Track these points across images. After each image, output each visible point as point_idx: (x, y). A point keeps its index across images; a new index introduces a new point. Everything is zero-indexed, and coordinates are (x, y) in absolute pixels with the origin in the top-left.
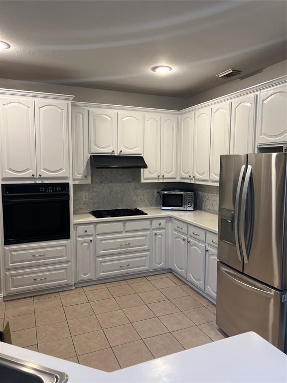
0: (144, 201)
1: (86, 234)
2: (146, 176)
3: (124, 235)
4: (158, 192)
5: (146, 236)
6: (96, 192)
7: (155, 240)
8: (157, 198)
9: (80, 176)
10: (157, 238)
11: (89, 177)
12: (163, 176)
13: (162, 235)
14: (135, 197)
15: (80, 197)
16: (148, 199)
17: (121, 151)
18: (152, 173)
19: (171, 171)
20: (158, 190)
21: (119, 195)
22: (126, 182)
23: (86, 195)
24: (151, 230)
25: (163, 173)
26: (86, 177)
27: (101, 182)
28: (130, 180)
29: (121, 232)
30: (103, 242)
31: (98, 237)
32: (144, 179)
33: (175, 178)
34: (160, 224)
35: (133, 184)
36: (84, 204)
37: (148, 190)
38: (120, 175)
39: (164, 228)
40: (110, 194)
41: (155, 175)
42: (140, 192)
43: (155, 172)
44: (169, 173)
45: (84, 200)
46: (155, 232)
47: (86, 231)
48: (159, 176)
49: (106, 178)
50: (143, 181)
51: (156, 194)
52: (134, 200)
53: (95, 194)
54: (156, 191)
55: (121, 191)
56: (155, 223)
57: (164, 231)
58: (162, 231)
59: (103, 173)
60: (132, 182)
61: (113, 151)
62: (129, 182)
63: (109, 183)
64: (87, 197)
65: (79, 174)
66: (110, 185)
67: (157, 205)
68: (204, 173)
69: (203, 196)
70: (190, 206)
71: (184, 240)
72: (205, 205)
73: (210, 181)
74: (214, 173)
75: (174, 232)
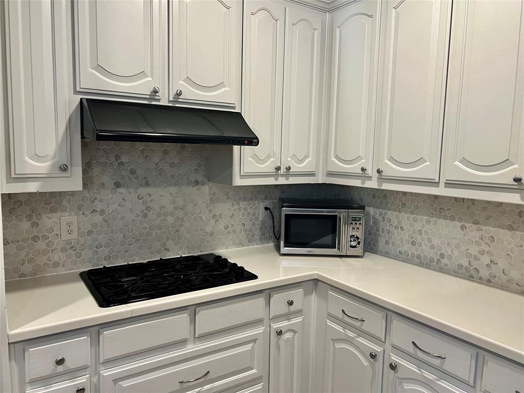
0: (234, 231)
1: (60, 368)
2: (247, 169)
3: (191, 348)
4: (266, 209)
5: (255, 341)
6: (102, 212)
7: (278, 347)
8: (263, 222)
9: (42, 167)
10: (282, 343)
11: (78, 171)
12: (288, 169)
13: (295, 332)
14: (212, 222)
15: (51, 230)
16: (244, 225)
17: (179, 94)
18: (262, 161)
19: (306, 157)
20: (267, 203)
21: (170, 220)
22: (189, 184)
23: (69, 224)
24: (266, 321)
25: (287, 161)
26: (64, 169)
27: (117, 185)
28: (200, 178)
29: (182, 343)
30: (125, 384)
31: (107, 373)
32: (242, 177)
33: (312, 174)
34: (291, 303)
35: (206, 189)
36: (64, 250)
37: (243, 204)
38: (172, 165)
39: (299, 312)
40: (145, 216)
41: (268, 166)
42: (225, 208)
43: (269, 157)
44: (301, 161)
45: (65, 237)
46: (276, 326)
47: (60, 362)
48: (278, 169)
49: (133, 172)
50: (238, 181)
51: (261, 214)
52: (209, 229)
53: (98, 219)
54: (262, 205)
55: (176, 208)
56: (278, 302)
57: (299, 319)
58: (294, 321)
59: (125, 159)
60: (204, 184)
61: (155, 92)
62: (197, 183)
63: (141, 185)
64: (74, 227)
65: (37, 157)
66: (143, 191)
67: (263, 239)
68: (421, 160)
69: (380, 218)
70: (355, 247)
71: (373, 356)
72: (387, 243)
73: (442, 184)
74: (464, 161)
75: (329, 323)
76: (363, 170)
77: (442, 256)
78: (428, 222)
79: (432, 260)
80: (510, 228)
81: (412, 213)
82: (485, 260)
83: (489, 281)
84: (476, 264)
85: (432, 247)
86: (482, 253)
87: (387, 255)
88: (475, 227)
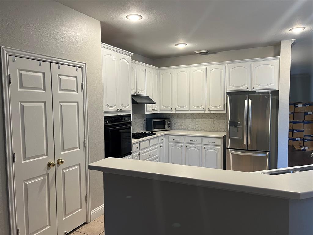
3: (150, 149)
4: (144, 121)
5: (157, 148)
8: (144, 125)
10: (161, 149)
12: (154, 109)
17: (139, 93)
20: (144, 119)
29: (148, 147)
32: (147, 111)
41: (151, 109)
42: (137, 121)
46: (160, 145)
50: (146, 113)
57: (163, 144)
61: (135, 92)
68: (185, 106)
69: (172, 121)
70: (169, 128)
71: (182, 146)
72: (174, 126)
73: (190, 111)
74: (194, 106)
75: (169, 143)
76: (172, 109)
77: (188, 127)
78: (184, 120)
79: (186, 129)
80: (201, 119)
81: (180, 118)
82: (197, 126)
83: (198, 130)
84: (195, 127)
85: (186, 125)
86: (196, 125)
87: (174, 129)
88: (194, 119)
